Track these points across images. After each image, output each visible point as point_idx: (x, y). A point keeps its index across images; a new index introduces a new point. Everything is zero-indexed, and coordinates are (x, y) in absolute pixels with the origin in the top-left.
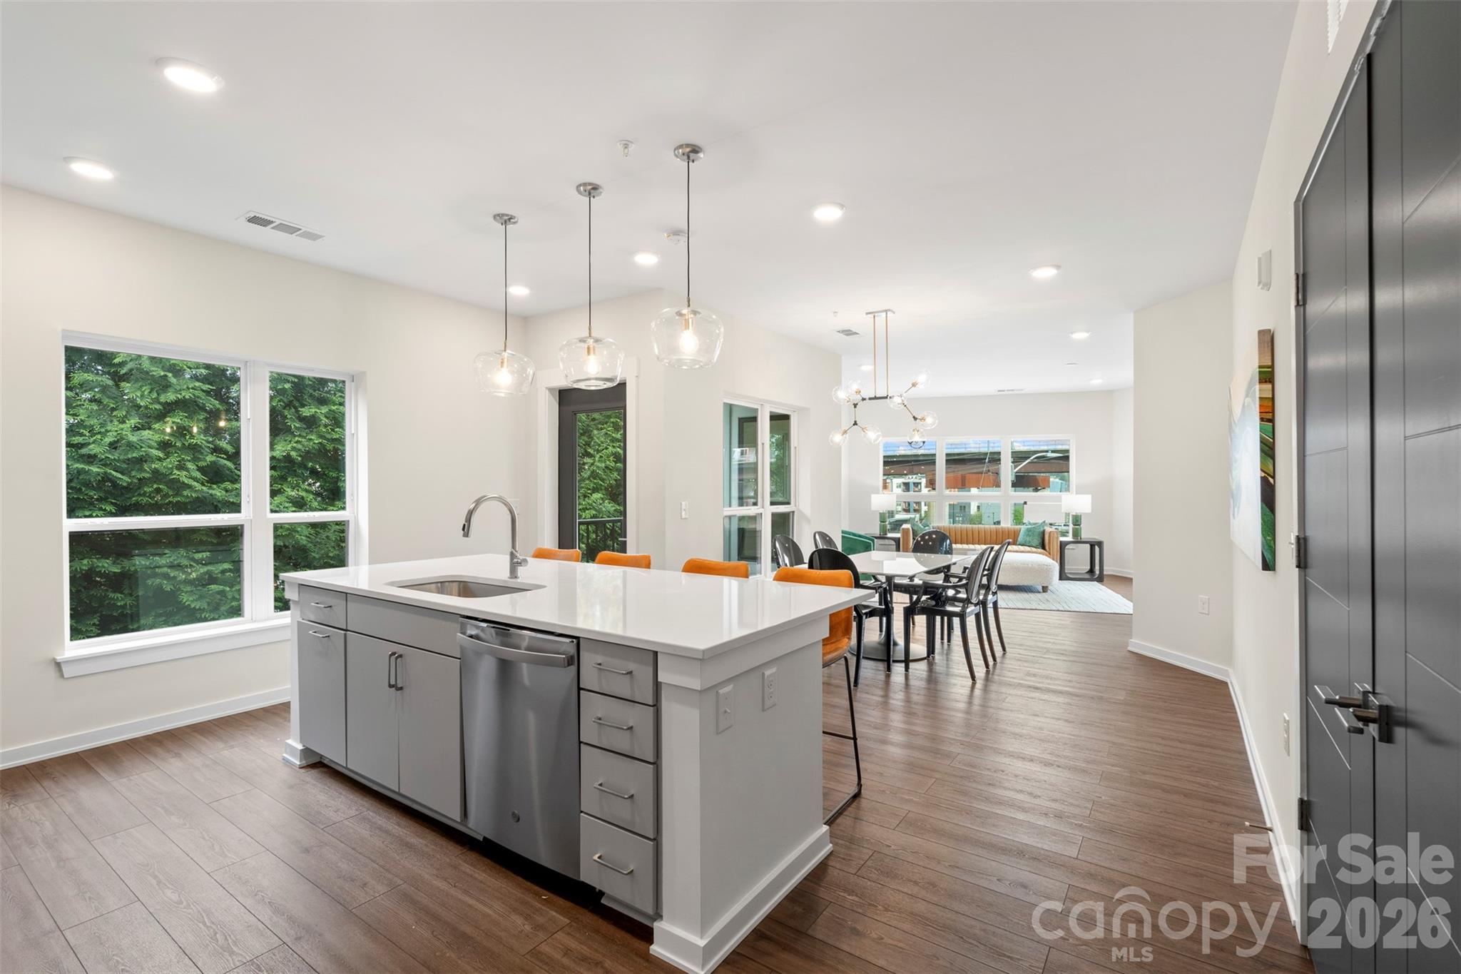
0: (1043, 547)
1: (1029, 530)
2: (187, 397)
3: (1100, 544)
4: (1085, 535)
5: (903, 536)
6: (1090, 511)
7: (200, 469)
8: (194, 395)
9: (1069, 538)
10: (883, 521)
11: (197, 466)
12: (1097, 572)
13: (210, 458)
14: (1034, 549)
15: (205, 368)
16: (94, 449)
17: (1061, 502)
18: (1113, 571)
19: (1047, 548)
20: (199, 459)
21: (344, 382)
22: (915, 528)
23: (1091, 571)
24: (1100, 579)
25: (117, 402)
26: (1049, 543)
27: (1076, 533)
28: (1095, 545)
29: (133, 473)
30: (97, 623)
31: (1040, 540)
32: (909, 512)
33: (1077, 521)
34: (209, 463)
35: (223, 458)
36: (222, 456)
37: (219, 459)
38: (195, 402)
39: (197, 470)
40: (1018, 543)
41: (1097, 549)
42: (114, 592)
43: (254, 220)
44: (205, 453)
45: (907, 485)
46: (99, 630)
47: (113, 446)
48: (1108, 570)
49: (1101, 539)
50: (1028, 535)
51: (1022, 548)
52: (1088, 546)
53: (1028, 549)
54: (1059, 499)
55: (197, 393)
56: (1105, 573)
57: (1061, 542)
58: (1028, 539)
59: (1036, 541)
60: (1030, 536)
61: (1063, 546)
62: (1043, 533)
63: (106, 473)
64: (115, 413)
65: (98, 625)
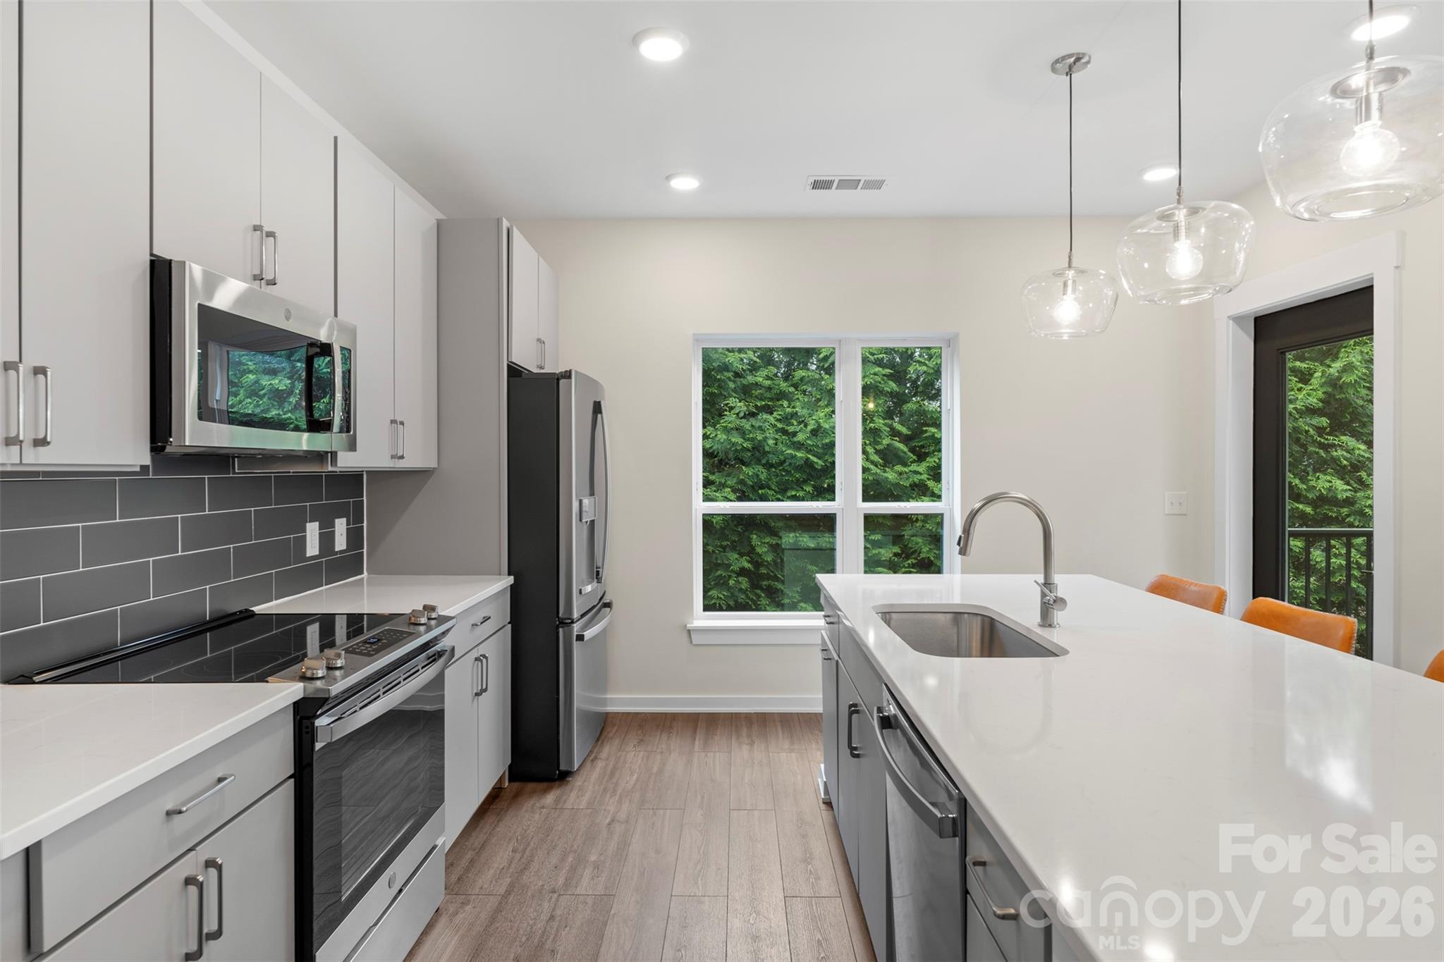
2: (868, 383)
7: (877, 452)
8: (874, 380)
11: (875, 449)
13: (886, 441)
15: (885, 353)
16: (800, 437)
20: (879, 443)
21: (941, 348)
25: (822, 393)
29: (826, 457)
30: (799, 590)
34: (886, 446)
35: (896, 440)
36: (896, 438)
37: (893, 442)
38: (877, 387)
39: (875, 453)
42: (811, 564)
43: (817, 185)
44: (884, 436)
46: (800, 597)
47: (814, 433)
55: (878, 379)
63: (808, 459)
64: (820, 403)
65: (800, 593)
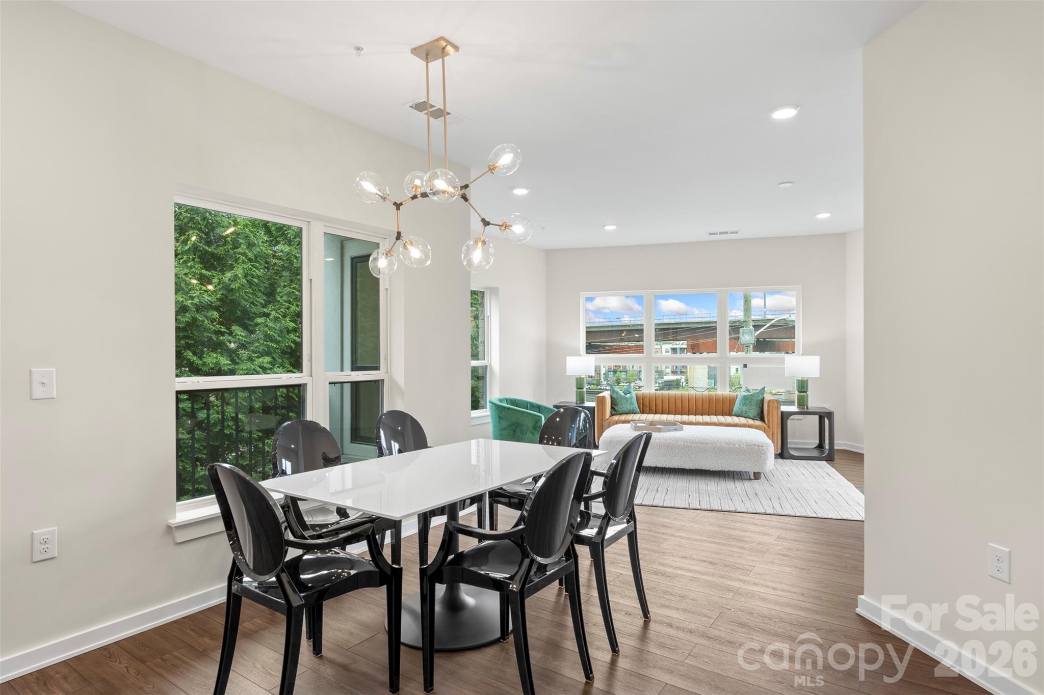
0: (762, 419)
1: (745, 398)
3: (830, 415)
4: (813, 403)
5: (598, 404)
6: (818, 375)
9: (794, 408)
10: (580, 387)
12: (827, 447)
14: (751, 422)
17: (784, 365)
18: (846, 445)
19: (766, 420)
22: (615, 396)
23: (820, 446)
24: (830, 459)
26: (768, 414)
27: (802, 402)
28: (825, 417)
31: (758, 410)
32: (677, 374)
33: (803, 387)
40: (733, 413)
41: (827, 421)
45: (674, 350)
48: (839, 444)
49: (832, 410)
50: (744, 404)
51: (736, 420)
52: (817, 417)
53: (743, 420)
54: (782, 361)
56: (836, 448)
57: (782, 413)
58: (744, 408)
59: (754, 412)
60: (747, 405)
61: (785, 417)
62: (762, 401)
